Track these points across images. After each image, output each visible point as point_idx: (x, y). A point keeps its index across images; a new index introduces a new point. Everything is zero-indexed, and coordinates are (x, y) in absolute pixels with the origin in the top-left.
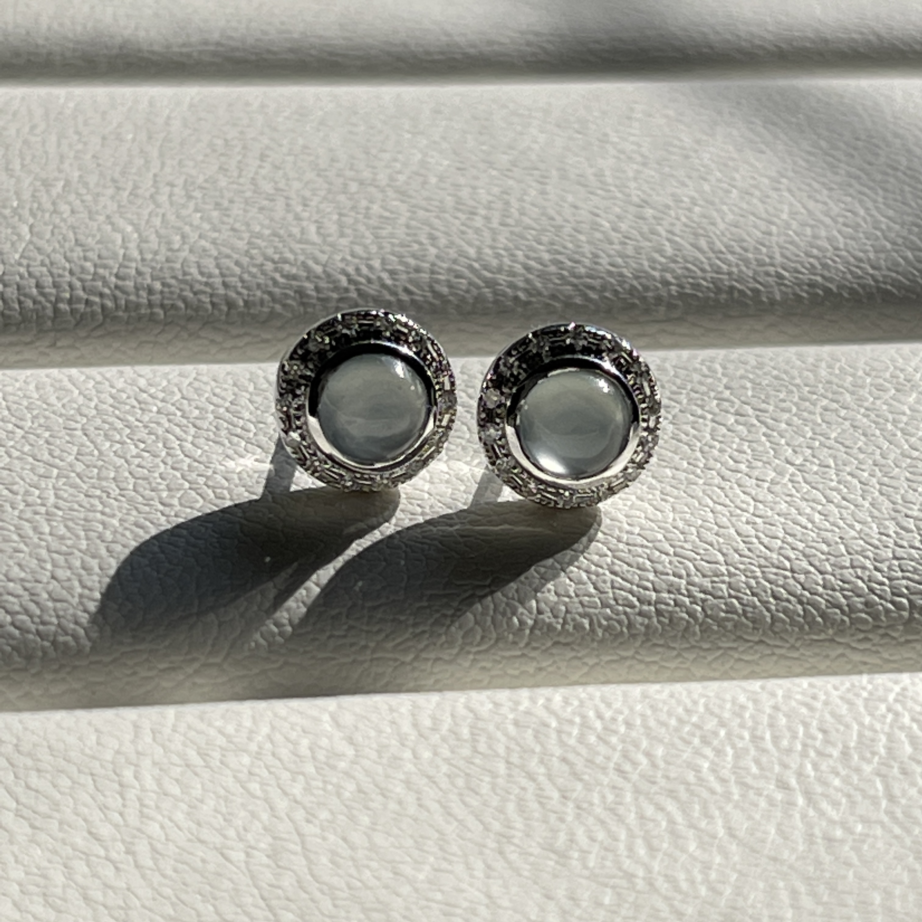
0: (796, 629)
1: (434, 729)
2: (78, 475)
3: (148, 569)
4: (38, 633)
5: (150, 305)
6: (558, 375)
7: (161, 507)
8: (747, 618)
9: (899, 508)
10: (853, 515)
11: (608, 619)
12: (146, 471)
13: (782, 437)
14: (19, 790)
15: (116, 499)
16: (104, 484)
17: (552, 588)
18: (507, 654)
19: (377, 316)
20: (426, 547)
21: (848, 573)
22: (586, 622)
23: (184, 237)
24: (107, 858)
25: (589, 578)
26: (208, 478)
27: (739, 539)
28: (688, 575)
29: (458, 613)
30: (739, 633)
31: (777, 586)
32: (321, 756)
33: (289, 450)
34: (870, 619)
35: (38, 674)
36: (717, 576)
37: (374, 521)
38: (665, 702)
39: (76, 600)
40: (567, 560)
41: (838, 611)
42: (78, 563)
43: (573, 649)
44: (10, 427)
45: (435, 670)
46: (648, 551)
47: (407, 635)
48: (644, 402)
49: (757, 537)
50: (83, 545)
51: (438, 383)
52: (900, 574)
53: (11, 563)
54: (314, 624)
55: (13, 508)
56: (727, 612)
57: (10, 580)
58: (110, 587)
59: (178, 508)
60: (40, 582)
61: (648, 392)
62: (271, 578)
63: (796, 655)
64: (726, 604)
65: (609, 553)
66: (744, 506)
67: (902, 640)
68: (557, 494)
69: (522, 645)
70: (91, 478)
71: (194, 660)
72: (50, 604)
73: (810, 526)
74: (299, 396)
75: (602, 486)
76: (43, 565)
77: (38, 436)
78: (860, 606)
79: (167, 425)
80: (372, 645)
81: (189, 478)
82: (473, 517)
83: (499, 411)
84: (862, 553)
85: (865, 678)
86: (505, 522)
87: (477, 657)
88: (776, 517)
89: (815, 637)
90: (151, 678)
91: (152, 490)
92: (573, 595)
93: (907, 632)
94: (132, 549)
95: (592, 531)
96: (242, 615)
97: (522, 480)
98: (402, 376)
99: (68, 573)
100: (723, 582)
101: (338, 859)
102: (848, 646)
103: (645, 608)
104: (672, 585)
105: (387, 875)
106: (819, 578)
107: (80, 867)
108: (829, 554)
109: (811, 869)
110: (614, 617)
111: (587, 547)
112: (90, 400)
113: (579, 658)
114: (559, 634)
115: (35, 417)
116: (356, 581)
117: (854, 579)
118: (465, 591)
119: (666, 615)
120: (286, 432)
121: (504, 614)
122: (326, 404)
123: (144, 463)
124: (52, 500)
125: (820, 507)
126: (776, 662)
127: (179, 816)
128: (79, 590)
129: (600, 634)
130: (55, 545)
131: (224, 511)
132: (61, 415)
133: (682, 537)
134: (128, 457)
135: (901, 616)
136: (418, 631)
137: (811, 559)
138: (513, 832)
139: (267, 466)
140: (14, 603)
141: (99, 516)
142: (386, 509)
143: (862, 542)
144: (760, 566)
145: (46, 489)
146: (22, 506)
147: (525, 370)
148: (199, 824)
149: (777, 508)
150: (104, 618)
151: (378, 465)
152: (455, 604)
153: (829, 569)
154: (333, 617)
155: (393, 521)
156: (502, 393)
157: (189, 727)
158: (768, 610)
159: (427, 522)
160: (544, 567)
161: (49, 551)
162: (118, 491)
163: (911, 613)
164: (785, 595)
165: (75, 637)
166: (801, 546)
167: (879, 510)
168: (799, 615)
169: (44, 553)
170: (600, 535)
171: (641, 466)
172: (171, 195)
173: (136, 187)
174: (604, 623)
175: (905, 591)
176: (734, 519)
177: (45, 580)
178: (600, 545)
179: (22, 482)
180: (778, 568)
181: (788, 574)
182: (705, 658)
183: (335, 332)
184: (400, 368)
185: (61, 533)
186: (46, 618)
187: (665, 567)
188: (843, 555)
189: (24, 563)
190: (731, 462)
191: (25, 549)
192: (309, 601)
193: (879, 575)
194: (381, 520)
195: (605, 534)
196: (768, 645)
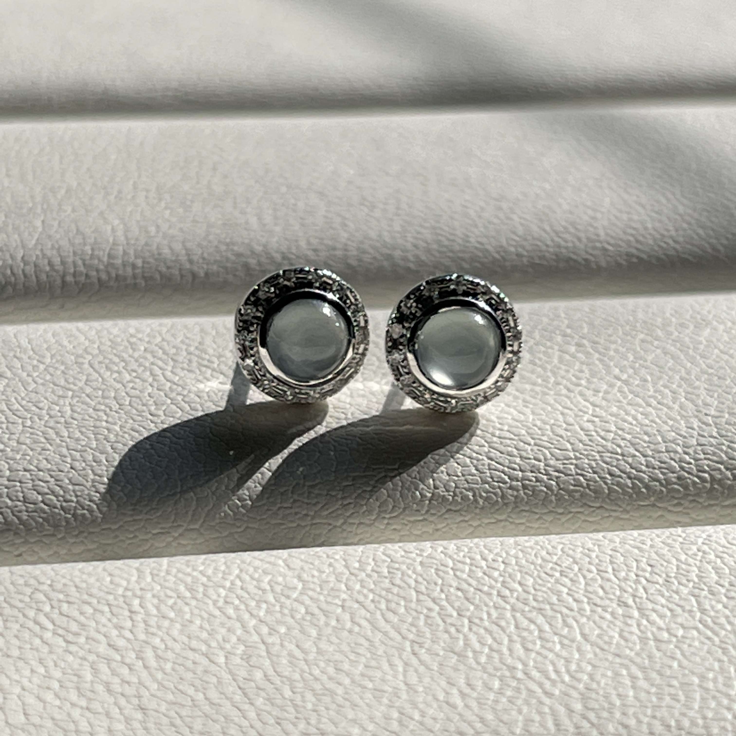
0: (627, 497)
1: (362, 569)
2: (88, 396)
3: (143, 461)
4: (62, 508)
5: (135, 276)
6: (445, 312)
7: (150, 417)
8: (590, 490)
9: (701, 409)
10: (666, 414)
11: (487, 492)
12: (138, 392)
13: (611, 360)
14: (55, 616)
15: (116, 412)
16: (107, 401)
17: (445, 470)
18: (412, 519)
19: (309, 272)
20: (349, 442)
21: (665, 457)
22: (470, 494)
23: (158, 227)
24: (123, 663)
25: (472, 463)
26: (184, 396)
27: (582, 433)
28: (546, 459)
29: (375, 489)
30: (584, 501)
31: (612, 466)
32: (278, 589)
33: (245, 372)
34: (682, 489)
35: (63, 538)
36: (567, 459)
37: (309, 424)
38: (532, 548)
39: (90, 484)
40: (455, 449)
41: (657, 484)
42: (91, 458)
43: (461, 515)
44: (35, 362)
45: (359, 531)
46: (515, 442)
47: (337, 506)
48: (509, 332)
49: (596, 432)
50: (94, 444)
51: (355, 321)
52: (702, 456)
53: (41, 458)
54: (268, 498)
55: (40, 420)
56: (575, 486)
57: (40, 470)
58: (115, 474)
59: (163, 418)
60: (62, 471)
61: (512, 324)
62: (234, 466)
63: (627, 516)
64: (574, 480)
65: (486, 445)
66: (585, 409)
67: (706, 504)
68: (447, 402)
69: (423, 512)
70: (97, 397)
71: (179, 526)
72: (70, 487)
73: (634, 422)
74: (252, 332)
75: (479, 395)
76: (64, 459)
77: (56, 368)
78: (674, 480)
79: (152, 360)
80: (312, 513)
81: (171, 396)
82: (383, 420)
83: (402, 340)
84: (674, 441)
85: (680, 530)
86: (408, 423)
87: (391, 521)
88: (609, 417)
89: (642, 503)
90: (147, 540)
91: (143, 405)
92: (460, 474)
93: (709, 498)
94: (130, 446)
95: (472, 429)
96: (213, 493)
97: (420, 391)
98: (329, 315)
99: (84, 464)
100: (572, 464)
101: (295, 660)
102: (665, 509)
103: (514, 483)
104: (533, 466)
105: (331, 670)
106: (643, 460)
107: (103, 667)
108: (649, 442)
109: (647, 661)
110: (491, 490)
111: (469, 440)
112: (94, 343)
113: (466, 521)
114: (451, 503)
115: (52, 357)
116: (298, 467)
117: (669, 461)
118: (380, 473)
119: (530, 488)
120: (243, 359)
121: (409, 490)
122: (272, 337)
123: (136, 386)
124: (69, 412)
125: (641, 410)
126: (613, 522)
127: (175, 633)
128: (92, 477)
129: (481, 503)
130: (72, 445)
131: (197, 419)
132: (73, 354)
133: (539, 432)
134: (125, 382)
135: (705, 487)
136: (345, 503)
137: (637, 446)
138: (423, 640)
139: (228, 387)
140: (43, 487)
141: (104, 424)
142: (318, 416)
143: (673, 434)
144: (599, 452)
145: (64, 405)
146: (47, 418)
147: (420, 309)
148: (189, 637)
149: (610, 410)
150: (111, 496)
151: (312, 383)
152: (372, 482)
153: (650, 453)
154: (282, 494)
155: (324, 424)
156: (404, 327)
157: (179, 571)
158: (606, 483)
159: (349, 424)
160: (438, 455)
161: (68, 449)
162: (118, 406)
163: (712, 485)
164: (619, 473)
165: (91, 511)
166: (628, 437)
167: (686, 411)
168: (628, 487)
169: (64, 451)
170: (479, 432)
171: (508, 380)
172: (147, 197)
173: (120, 192)
174: (484, 495)
175: (707, 468)
176: (578, 419)
177: (66, 470)
178: (478, 439)
179: (46, 401)
180: (612, 453)
181: (620, 457)
182: (559, 519)
183: (279, 284)
184: (327, 310)
185: (77, 436)
186: (68, 497)
187: (528, 453)
188: (660, 443)
189: (49, 458)
190: (574, 379)
191: (50, 447)
192: (264, 483)
193: (687, 457)
194: (315, 423)
195: (482, 431)
196: (607, 509)
